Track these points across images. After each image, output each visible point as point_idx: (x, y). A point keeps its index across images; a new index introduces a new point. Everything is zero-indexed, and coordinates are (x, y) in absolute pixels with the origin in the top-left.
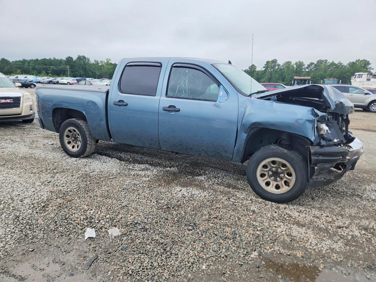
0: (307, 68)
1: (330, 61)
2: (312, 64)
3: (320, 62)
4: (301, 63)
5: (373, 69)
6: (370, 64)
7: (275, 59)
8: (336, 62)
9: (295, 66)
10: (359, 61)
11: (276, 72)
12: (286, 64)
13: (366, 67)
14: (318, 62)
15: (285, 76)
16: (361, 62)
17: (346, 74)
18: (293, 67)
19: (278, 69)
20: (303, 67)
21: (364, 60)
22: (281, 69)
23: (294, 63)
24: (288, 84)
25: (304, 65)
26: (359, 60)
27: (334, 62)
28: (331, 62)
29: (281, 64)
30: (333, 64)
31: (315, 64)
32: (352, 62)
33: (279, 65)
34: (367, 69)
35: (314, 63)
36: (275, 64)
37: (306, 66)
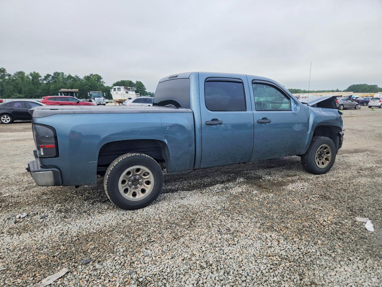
0: (45, 80)
1: (66, 74)
2: (48, 76)
3: (57, 74)
4: (37, 74)
5: (105, 83)
6: (102, 79)
7: (2, 68)
8: (73, 76)
9: (31, 77)
10: (93, 76)
11: (8, 83)
12: (18, 74)
13: (100, 81)
14: (55, 74)
15: (21, 88)
16: (95, 76)
17: (85, 87)
18: (28, 77)
19: (9, 79)
20: (40, 78)
21: (96, 75)
22: (13, 80)
23: (29, 74)
24: (27, 97)
25: (40, 77)
26: (92, 74)
27: (71, 75)
28: (68, 75)
29: (12, 74)
30: (70, 77)
31: (52, 76)
32: (87, 76)
33: (9, 75)
34: (100, 82)
35: (50, 75)
36: (4, 74)
37: (43, 77)
